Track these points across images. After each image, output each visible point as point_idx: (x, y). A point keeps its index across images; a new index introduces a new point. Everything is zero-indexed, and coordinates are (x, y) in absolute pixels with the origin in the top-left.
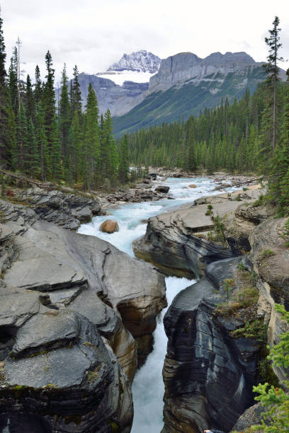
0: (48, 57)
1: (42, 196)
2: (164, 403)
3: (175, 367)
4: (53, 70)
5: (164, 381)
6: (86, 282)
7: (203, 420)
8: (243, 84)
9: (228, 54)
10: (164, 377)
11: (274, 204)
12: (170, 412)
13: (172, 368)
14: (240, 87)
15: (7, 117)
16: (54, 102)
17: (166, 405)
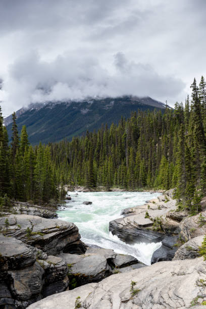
8: (110, 105)
11: (188, 210)
14: (108, 108)
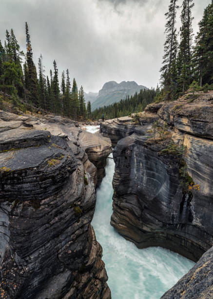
0: (55, 63)
1: (52, 117)
2: (113, 201)
3: (120, 179)
4: (57, 70)
5: (113, 187)
6: (67, 137)
7: (137, 208)
9: (128, 82)
10: (113, 185)
12: (116, 205)
13: (118, 180)
15: (35, 84)
16: (59, 91)
17: (114, 201)
